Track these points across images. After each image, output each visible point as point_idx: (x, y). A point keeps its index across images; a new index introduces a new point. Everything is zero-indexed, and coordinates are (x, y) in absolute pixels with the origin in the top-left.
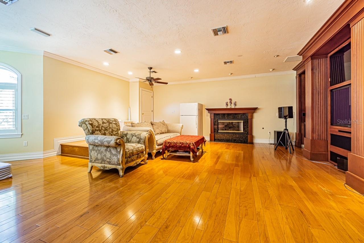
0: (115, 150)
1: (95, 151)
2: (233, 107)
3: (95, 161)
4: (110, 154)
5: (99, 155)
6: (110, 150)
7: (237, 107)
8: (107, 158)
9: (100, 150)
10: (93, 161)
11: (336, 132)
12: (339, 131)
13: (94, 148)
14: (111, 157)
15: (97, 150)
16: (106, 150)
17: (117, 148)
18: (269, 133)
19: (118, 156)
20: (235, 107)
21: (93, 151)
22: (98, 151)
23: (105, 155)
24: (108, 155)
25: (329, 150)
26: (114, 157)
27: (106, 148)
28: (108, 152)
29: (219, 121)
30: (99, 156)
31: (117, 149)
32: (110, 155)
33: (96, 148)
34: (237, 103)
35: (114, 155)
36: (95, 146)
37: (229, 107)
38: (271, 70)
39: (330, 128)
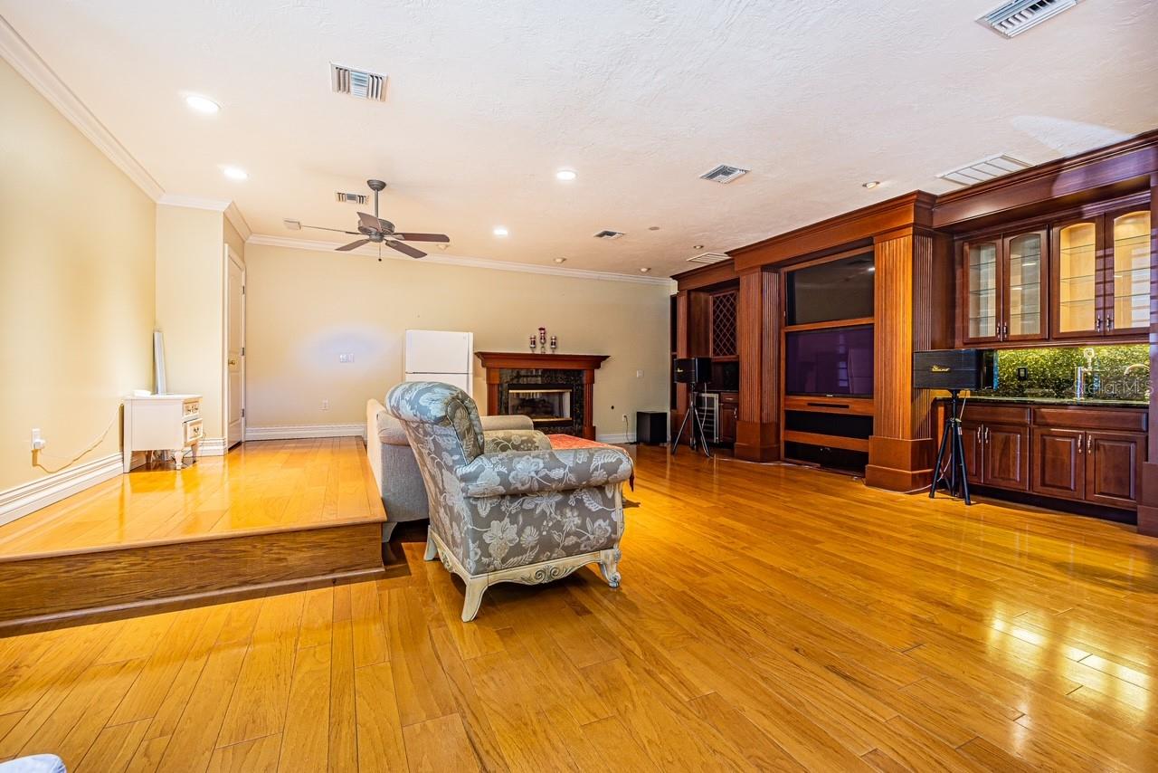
0: (600, 496)
1: (507, 520)
2: (549, 352)
3: (504, 560)
4: (578, 516)
5: (528, 530)
6: (580, 502)
7: (558, 352)
8: (568, 535)
9: (533, 510)
10: (497, 563)
11: (800, 406)
12: (810, 404)
13: (503, 508)
14: (583, 526)
15: (517, 513)
16: (560, 506)
17: (604, 488)
18: (623, 418)
19: (613, 515)
20: (556, 353)
21: (494, 523)
22: (521, 519)
23: (558, 526)
24: (572, 520)
25: (782, 438)
26: (597, 524)
27: (559, 497)
28: (572, 508)
29: (510, 391)
30: (530, 536)
31: (605, 493)
32: (577, 521)
33: (514, 507)
34: (559, 343)
35: (595, 516)
36: (508, 497)
37: (538, 351)
38: (644, 270)
39: (785, 399)
